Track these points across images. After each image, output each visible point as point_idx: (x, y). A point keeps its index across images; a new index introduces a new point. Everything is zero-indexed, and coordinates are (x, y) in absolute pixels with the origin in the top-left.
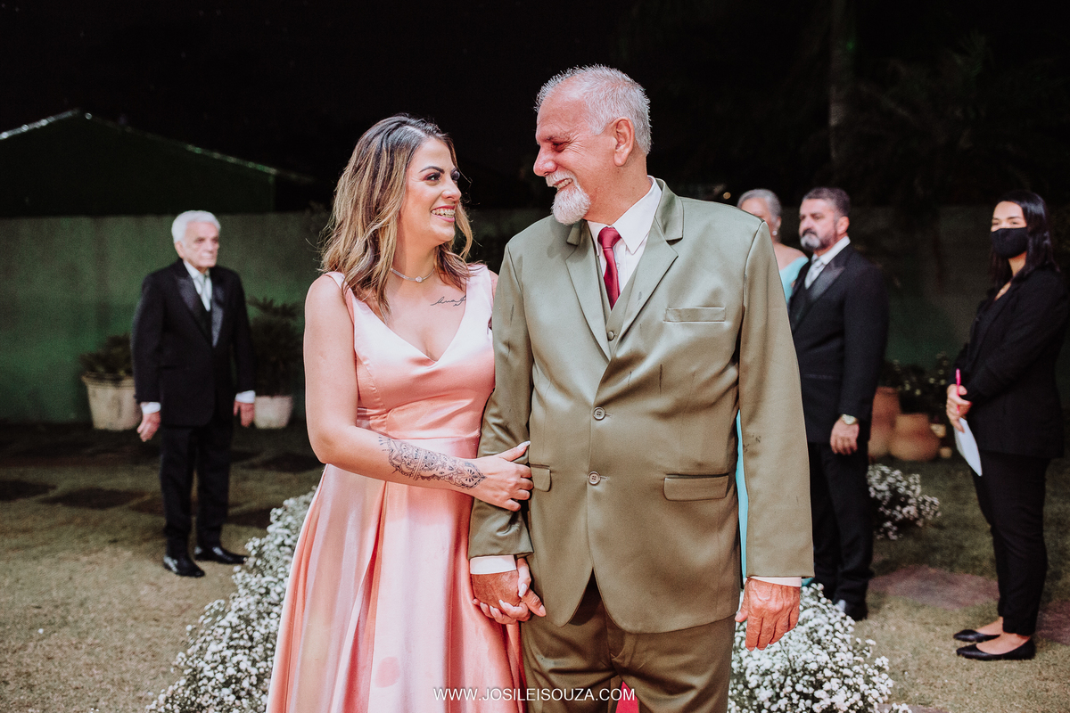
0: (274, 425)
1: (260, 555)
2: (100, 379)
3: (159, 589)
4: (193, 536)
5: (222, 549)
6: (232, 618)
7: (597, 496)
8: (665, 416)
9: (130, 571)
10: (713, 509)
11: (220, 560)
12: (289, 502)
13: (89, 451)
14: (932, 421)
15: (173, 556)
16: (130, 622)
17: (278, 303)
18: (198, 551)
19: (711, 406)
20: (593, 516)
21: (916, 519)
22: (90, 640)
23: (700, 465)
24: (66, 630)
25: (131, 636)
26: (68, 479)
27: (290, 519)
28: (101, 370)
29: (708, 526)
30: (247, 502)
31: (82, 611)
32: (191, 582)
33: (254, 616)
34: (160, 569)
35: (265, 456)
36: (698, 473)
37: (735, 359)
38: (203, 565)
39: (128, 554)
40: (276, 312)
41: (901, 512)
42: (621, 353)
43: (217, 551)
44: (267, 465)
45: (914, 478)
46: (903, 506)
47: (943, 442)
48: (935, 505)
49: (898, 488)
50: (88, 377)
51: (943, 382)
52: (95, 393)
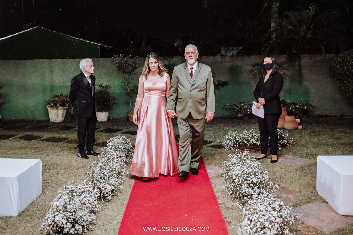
0: (103, 121)
1: (105, 151)
2: (52, 107)
3: (77, 161)
4: (85, 148)
5: (93, 152)
6: (101, 164)
7: (190, 102)
8: (199, 91)
9: (69, 157)
10: (203, 103)
11: (93, 154)
12: (112, 138)
13: (50, 128)
14: (296, 118)
15: (80, 153)
16: (71, 169)
17: (104, 85)
18: (86, 152)
19: (204, 90)
20: (190, 104)
21: (287, 144)
22: (61, 173)
23: (202, 98)
24: (54, 171)
25: (72, 172)
26: (46, 135)
27: (113, 142)
28: (52, 104)
29: (203, 105)
30: (98, 141)
31: (57, 166)
32: (85, 160)
33: (106, 164)
34: (76, 157)
35: (101, 129)
36: (202, 99)
37: (206, 84)
38: (88, 156)
39: (67, 153)
40: (103, 87)
41: (282, 142)
42: (193, 84)
43: (92, 152)
44: (102, 131)
45: (287, 133)
46: (283, 140)
47: (299, 124)
48: (292, 140)
49: (282, 135)
50: (49, 106)
51: (301, 107)
52: (50, 111)
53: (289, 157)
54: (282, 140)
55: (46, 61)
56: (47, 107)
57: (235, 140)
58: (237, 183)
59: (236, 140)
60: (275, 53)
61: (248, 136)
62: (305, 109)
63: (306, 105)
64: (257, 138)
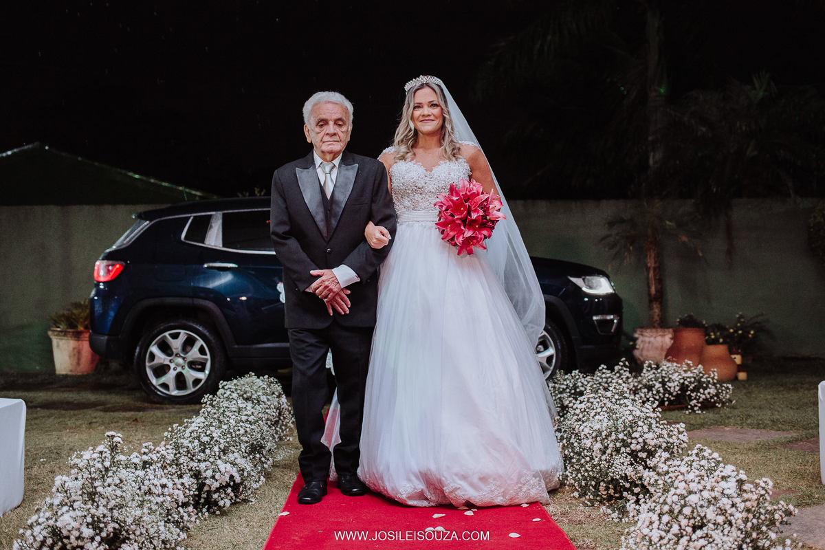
14: (731, 352)
26: (41, 397)
28: (64, 326)
41: (703, 393)
45: (713, 372)
46: (705, 389)
47: (740, 368)
48: (729, 389)
49: (702, 377)
50: (54, 331)
51: (740, 332)
52: (58, 346)
53: (727, 429)
54: (701, 391)
55: (54, 209)
56: (50, 333)
57: (575, 389)
58: (599, 456)
59: (578, 390)
60: (664, 193)
61: (610, 380)
62: (750, 336)
63: (752, 327)
64: (634, 386)
